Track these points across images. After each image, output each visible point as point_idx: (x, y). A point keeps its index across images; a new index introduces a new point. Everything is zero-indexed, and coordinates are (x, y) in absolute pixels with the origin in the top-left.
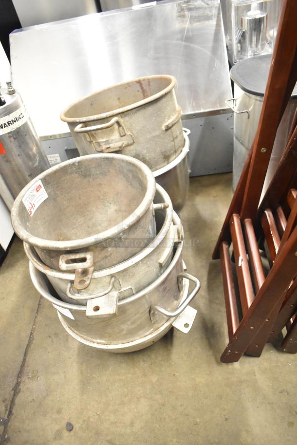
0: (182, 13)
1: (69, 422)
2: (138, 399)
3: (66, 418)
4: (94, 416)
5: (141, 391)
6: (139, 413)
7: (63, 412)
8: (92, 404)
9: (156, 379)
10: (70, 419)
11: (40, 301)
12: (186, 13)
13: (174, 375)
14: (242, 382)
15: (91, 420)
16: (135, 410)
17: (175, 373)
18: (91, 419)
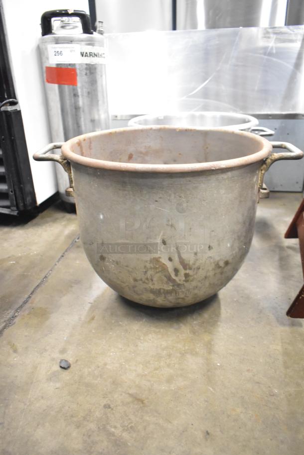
0: (268, 35)
11: (64, 254)
12: (272, 35)
15: (109, 367)
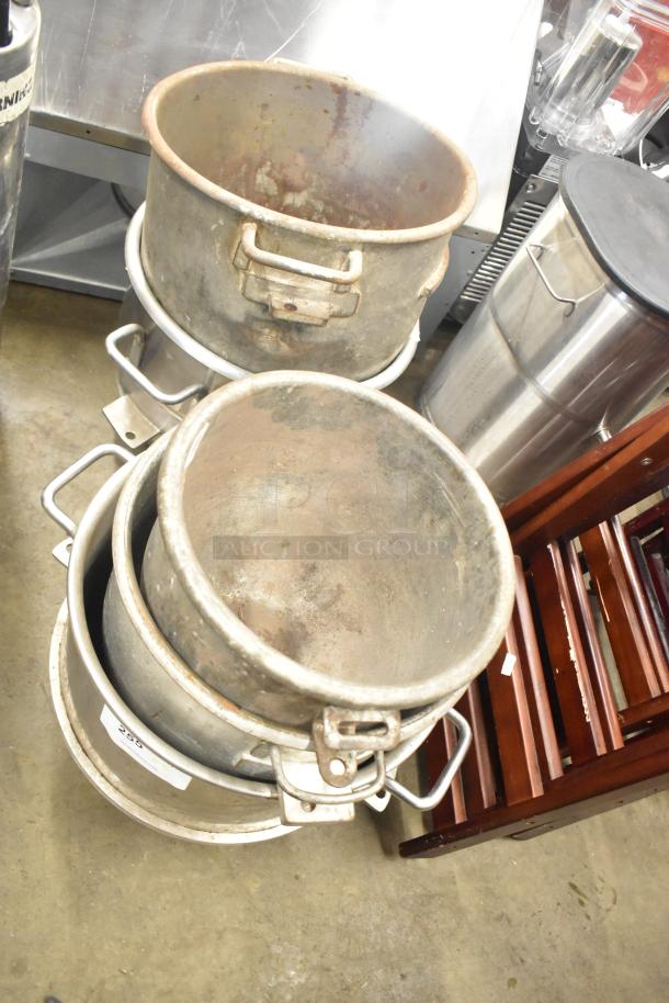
1: (50, 994)
2: (220, 935)
3: (39, 984)
4: (114, 977)
5: (225, 916)
6: (222, 968)
7: (29, 969)
8: (106, 947)
9: (257, 886)
10: (51, 987)
13: (297, 877)
14: (432, 897)
15: (109, 987)
16: (215, 961)
17: (298, 873)
18: (106, 986)
